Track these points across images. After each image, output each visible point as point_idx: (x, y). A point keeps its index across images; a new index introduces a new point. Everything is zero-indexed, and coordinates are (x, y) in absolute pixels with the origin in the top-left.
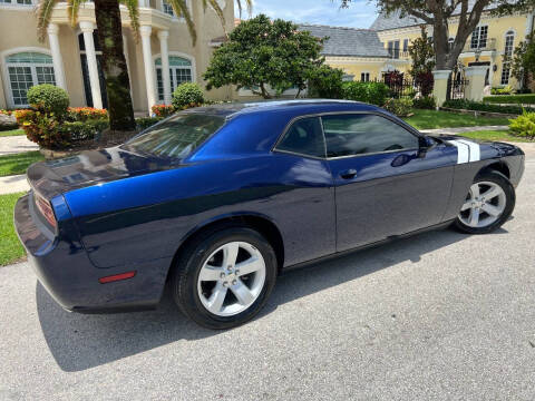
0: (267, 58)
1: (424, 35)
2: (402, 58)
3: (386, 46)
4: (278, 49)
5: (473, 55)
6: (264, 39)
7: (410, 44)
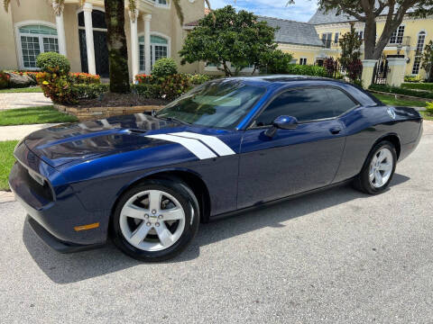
0: (232, 41)
1: (353, 30)
2: (333, 48)
3: (321, 37)
4: (241, 34)
5: (395, 48)
6: (230, 25)
7: (340, 37)
